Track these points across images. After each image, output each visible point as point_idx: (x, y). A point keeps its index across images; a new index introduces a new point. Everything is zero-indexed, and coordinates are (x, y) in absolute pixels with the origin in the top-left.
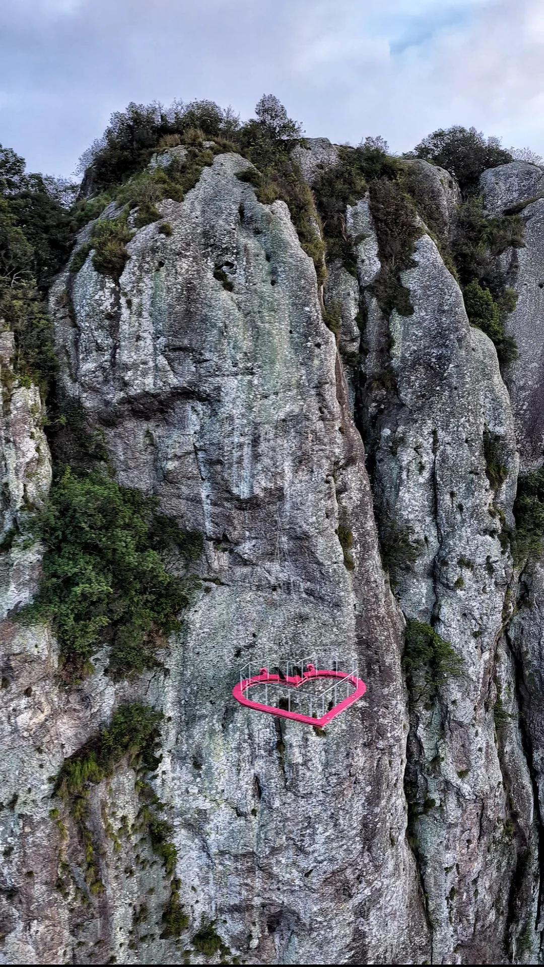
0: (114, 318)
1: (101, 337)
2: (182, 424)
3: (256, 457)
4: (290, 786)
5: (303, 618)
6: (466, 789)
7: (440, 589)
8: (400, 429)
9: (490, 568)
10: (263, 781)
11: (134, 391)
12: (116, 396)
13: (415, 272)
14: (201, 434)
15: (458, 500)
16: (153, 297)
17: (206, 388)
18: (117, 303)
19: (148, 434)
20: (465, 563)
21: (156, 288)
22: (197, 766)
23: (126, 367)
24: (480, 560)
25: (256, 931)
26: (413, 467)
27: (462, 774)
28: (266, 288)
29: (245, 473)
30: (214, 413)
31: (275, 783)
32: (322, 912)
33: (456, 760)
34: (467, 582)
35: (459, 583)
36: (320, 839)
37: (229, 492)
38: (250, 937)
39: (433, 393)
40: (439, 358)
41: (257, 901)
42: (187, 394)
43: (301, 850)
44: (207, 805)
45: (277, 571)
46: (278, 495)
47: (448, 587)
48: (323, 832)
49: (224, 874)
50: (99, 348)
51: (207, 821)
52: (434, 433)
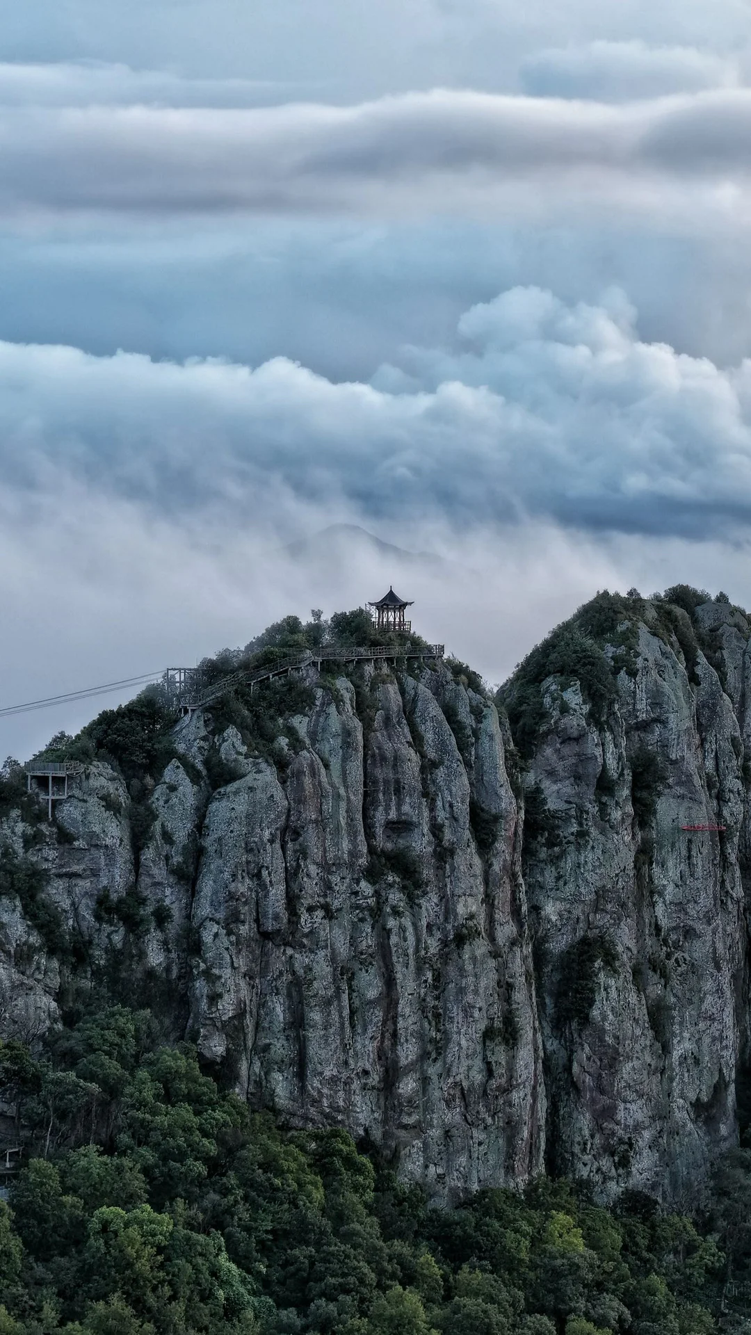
0: (634, 692)
1: (630, 700)
2: (653, 732)
3: (678, 744)
4: (692, 875)
5: (690, 808)
6: (734, 895)
7: (721, 802)
8: (704, 734)
9: (739, 794)
10: (683, 873)
11: (640, 719)
12: (633, 722)
13: (700, 667)
14: (660, 735)
15: (726, 764)
16: (646, 685)
17: (663, 718)
18: (635, 687)
19: (639, 736)
20: (731, 791)
21: (647, 681)
22: (663, 866)
23: (638, 711)
24: (736, 790)
25: (681, 939)
26: (710, 750)
27: (732, 889)
28: (674, 679)
29: (674, 750)
30: (665, 727)
31: (687, 873)
32: (703, 929)
33: (730, 882)
34: (732, 799)
35: (729, 799)
36: (702, 897)
37: (668, 757)
38: (679, 941)
39: (713, 719)
40: (713, 704)
41: (682, 924)
42: (656, 720)
43: (695, 902)
44: (666, 883)
45: (680, 790)
46: (683, 758)
47: (725, 801)
48: (703, 895)
49: (671, 913)
50: (628, 704)
51: (666, 890)
52: (716, 735)
